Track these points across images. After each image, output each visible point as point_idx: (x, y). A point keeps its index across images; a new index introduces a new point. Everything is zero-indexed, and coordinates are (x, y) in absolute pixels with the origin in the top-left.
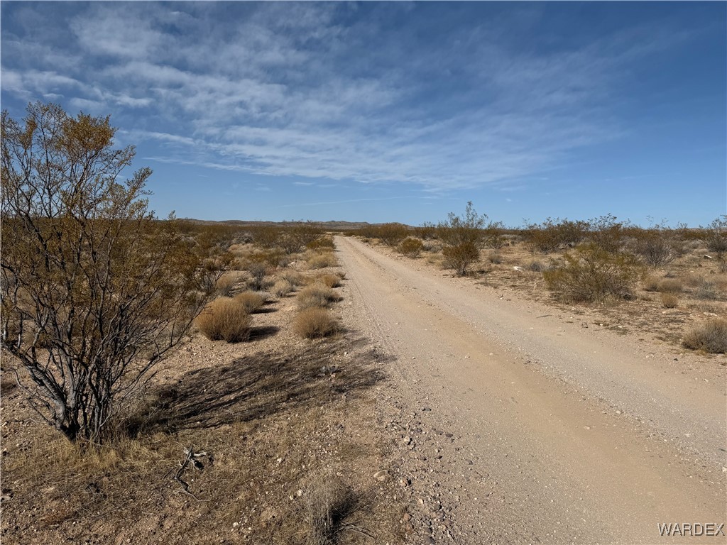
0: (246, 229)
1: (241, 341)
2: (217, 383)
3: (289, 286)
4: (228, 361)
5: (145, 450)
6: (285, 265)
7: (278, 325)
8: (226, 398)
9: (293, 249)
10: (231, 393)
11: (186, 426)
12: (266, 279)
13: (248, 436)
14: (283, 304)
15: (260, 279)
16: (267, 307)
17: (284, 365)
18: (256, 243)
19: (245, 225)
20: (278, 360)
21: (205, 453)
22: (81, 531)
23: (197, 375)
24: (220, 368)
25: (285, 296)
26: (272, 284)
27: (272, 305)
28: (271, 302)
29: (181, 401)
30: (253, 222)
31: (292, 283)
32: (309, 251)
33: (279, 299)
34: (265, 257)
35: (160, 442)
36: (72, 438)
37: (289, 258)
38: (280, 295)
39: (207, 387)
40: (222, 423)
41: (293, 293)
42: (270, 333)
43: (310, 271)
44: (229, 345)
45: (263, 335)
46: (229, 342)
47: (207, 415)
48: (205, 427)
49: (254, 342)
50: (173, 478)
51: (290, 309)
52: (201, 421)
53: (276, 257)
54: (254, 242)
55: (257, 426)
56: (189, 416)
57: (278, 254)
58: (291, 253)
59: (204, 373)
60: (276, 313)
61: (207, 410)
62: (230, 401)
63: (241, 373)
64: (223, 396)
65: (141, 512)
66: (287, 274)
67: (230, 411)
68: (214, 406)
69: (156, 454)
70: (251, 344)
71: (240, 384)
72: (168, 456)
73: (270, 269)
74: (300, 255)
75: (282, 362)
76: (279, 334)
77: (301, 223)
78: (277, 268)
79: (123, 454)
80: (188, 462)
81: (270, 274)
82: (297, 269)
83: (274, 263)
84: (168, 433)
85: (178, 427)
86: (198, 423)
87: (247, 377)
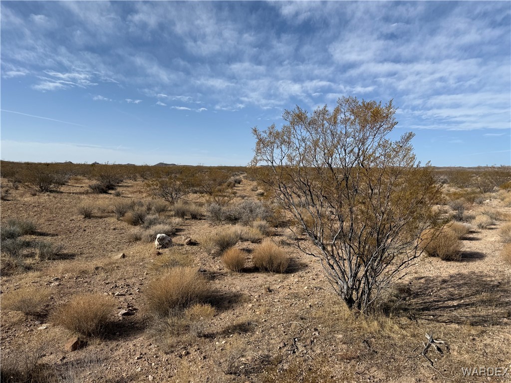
0: (441, 173)
1: (453, 260)
2: (439, 290)
3: (490, 220)
4: (445, 275)
5: (396, 327)
6: (481, 203)
7: (484, 252)
8: (450, 303)
9: (487, 189)
10: (453, 300)
11: (423, 317)
12: (466, 213)
13: (476, 338)
14: (485, 235)
15: (462, 213)
16: (471, 236)
17: (498, 286)
18: (451, 184)
19: (440, 170)
20: (492, 281)
21: (443, 342)
22: (363, 370)
23: (423, 281)
24: (440, 279)
25: (486, 228)
26: (473, 218)
27: (474, 234)
28: (474, 232)
29: (414, 298)
30: (448, 168)
31: (491, 218)
32: (501, 191)
33: (480, 230)
34: (461, 195)
35: (406, 324)
36: (350, 307)
37: (483, 196)
38: (481, 226)
39: (432, 291)
40: (452, 322)
41: (493, 227)
42: (477, 258)
43: (506, 208)
44: (443, 262)
45: (472, 258)
46: (443, 260)
47: (437, 312)
48: (438, 321)
49: (465, 263)
50: (421, 354)
51: (493, 239)
52: (433, 316)
53: (473, 195)
54: (449, 184)
55: (483, 332)
56: (423, 309)
57: (474, 193)
58: (485, 192)
59: (428, 280)
60: (480, 241)
61: (436, 309)
62: (454, 306)
63: (459, 286)
64: (447, 301)
65: (401, 371)
66: (484, 209)
67: (455, 313)
68: (441, 307)
69: (404, 332)
70: (462, 264)
71: (460, 295)
72: (414, 336)
73: (467, 205)
74: (494, 194)
75: (495, 283)
76: (486, 259)
77: (494, 168)
78: (473, 205)
79: (382, 326)
80: (430, 345)
81: (468, 209)
82: (494, 206)
83: (471, 200)
84: (410, 319)
85: (417, 316)
86: (431, 317)
87: (465, 290)
